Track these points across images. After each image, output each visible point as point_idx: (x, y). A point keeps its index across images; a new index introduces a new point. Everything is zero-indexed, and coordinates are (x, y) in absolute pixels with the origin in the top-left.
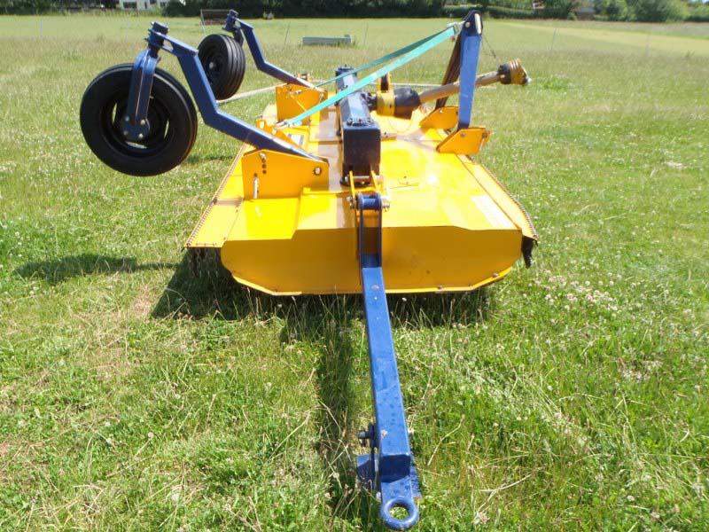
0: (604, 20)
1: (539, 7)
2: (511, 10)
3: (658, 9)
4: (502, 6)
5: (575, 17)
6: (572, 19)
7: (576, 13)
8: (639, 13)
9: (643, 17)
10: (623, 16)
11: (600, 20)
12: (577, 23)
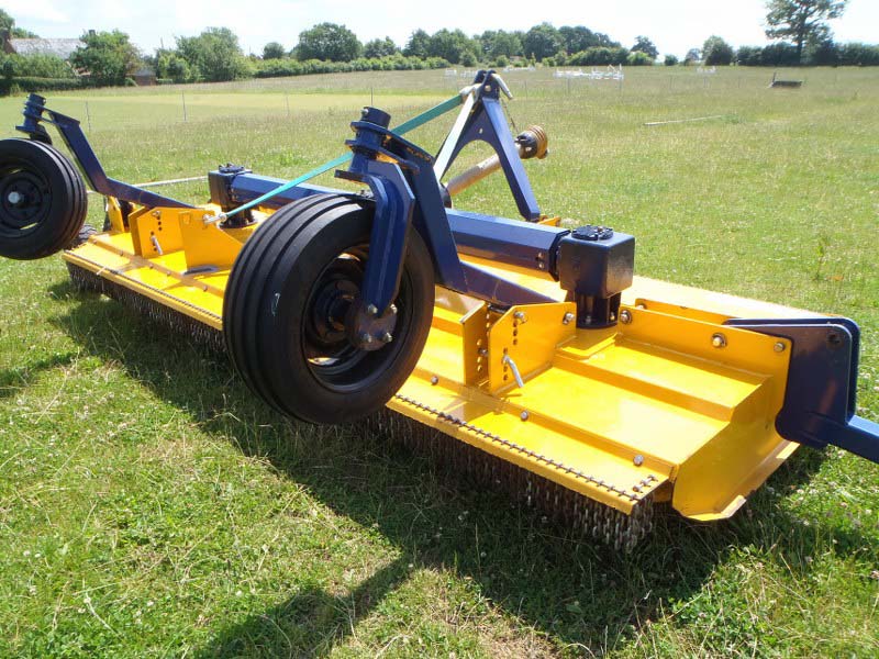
0: (170, 83)
1: (85, 74)
2: (49, 79)
3: (225, 66)
4: (34, 75)
5: (134, 82)
6: (131, 85)
7: (134, 78)
8: (204, 72)
9: (210, 77)
10: (188, 78)
11: (165, 83)
12: (137, 89)
